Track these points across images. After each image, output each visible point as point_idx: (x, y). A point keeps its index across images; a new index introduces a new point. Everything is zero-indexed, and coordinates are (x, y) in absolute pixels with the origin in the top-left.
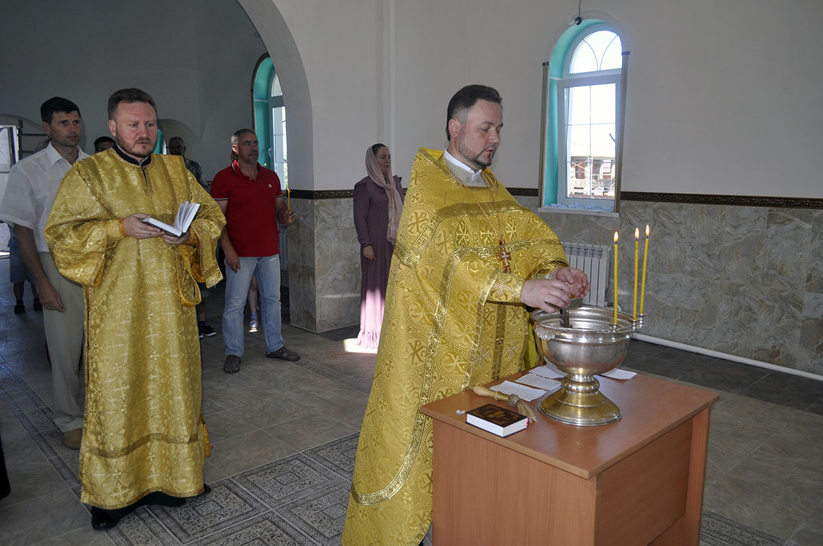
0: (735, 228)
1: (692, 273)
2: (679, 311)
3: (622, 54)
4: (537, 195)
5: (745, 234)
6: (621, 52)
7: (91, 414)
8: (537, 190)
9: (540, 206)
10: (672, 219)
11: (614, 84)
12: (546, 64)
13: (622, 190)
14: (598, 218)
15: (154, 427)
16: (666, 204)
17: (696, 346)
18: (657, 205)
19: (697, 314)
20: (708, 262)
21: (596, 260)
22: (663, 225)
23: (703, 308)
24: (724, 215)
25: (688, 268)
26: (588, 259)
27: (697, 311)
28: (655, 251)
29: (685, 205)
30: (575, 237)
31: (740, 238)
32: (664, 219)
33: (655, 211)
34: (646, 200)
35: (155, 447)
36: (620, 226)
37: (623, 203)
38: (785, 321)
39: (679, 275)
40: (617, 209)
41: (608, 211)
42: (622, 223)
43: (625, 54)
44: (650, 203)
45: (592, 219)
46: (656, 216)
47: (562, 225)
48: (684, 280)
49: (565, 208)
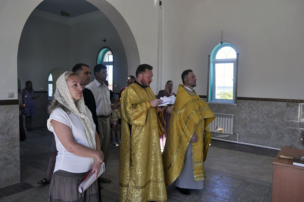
0: (276, 108)
1: (262, 123)
2: (258, 135)
3: (237, 54)
4: (206, 98)
5: (279, 111)
6: (236, 54)
7: (133, 174)
8: (206, 96)
9: (208, 101)
10: (255, 106)
11: (233, 63)
12: (209, 56)
13: (237, 96)
14: (229, 105)
15: (152, 177)
16: (253, 101)
17: (265, 146)
18: (250, 101)
19: (265, 136)
20: (267, 119)
21: (229, 119)
22: (252, 108)
23: (266, 134)
24: (272, 105)
25: (261, 121)
26: (226, 119)
27: (264, 135)
28: (249, 116)
29: (259, 101)
30: (220, 111)
31: (278, 112)
32: (252, 106)
33: (249, 103)
34: (246, 100)
35: (151, 184)
36: (237, 108)
37: (238, 101)
38: (294, 137)
39: (258, 123)
40: (236, 102)
41: (232, 103)
42: (238, 107)
43: (238, 54)
44: (247, 101)
45: (227, 106)
46: (249, 105)
47: (216, 107)
48: (260, 125)
49: (217, 102)
